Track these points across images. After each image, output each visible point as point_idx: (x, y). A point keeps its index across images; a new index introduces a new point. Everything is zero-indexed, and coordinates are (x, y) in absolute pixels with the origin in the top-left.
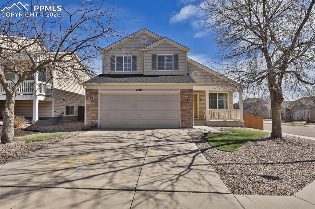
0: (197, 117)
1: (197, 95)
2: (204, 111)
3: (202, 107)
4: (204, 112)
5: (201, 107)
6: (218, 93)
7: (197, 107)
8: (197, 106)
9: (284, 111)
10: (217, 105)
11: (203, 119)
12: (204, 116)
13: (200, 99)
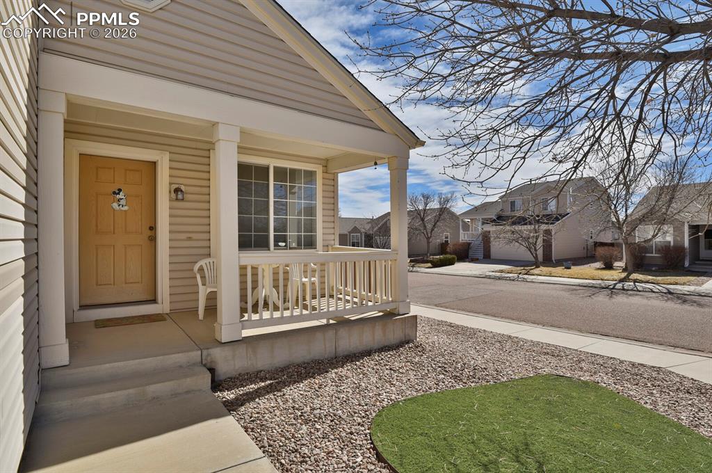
0: (154, 301)
1: (154, 164)
2: (202, 263)
3: (190, 239)
4: (201, 269)
5: (184, 236)
6: (275, 168)
7: (153, 239)
8: (153, 228)
9: (361, 237)
10: (267, 230)
11: (195, 311)
12: (203, 292)
13: (177, 190)
